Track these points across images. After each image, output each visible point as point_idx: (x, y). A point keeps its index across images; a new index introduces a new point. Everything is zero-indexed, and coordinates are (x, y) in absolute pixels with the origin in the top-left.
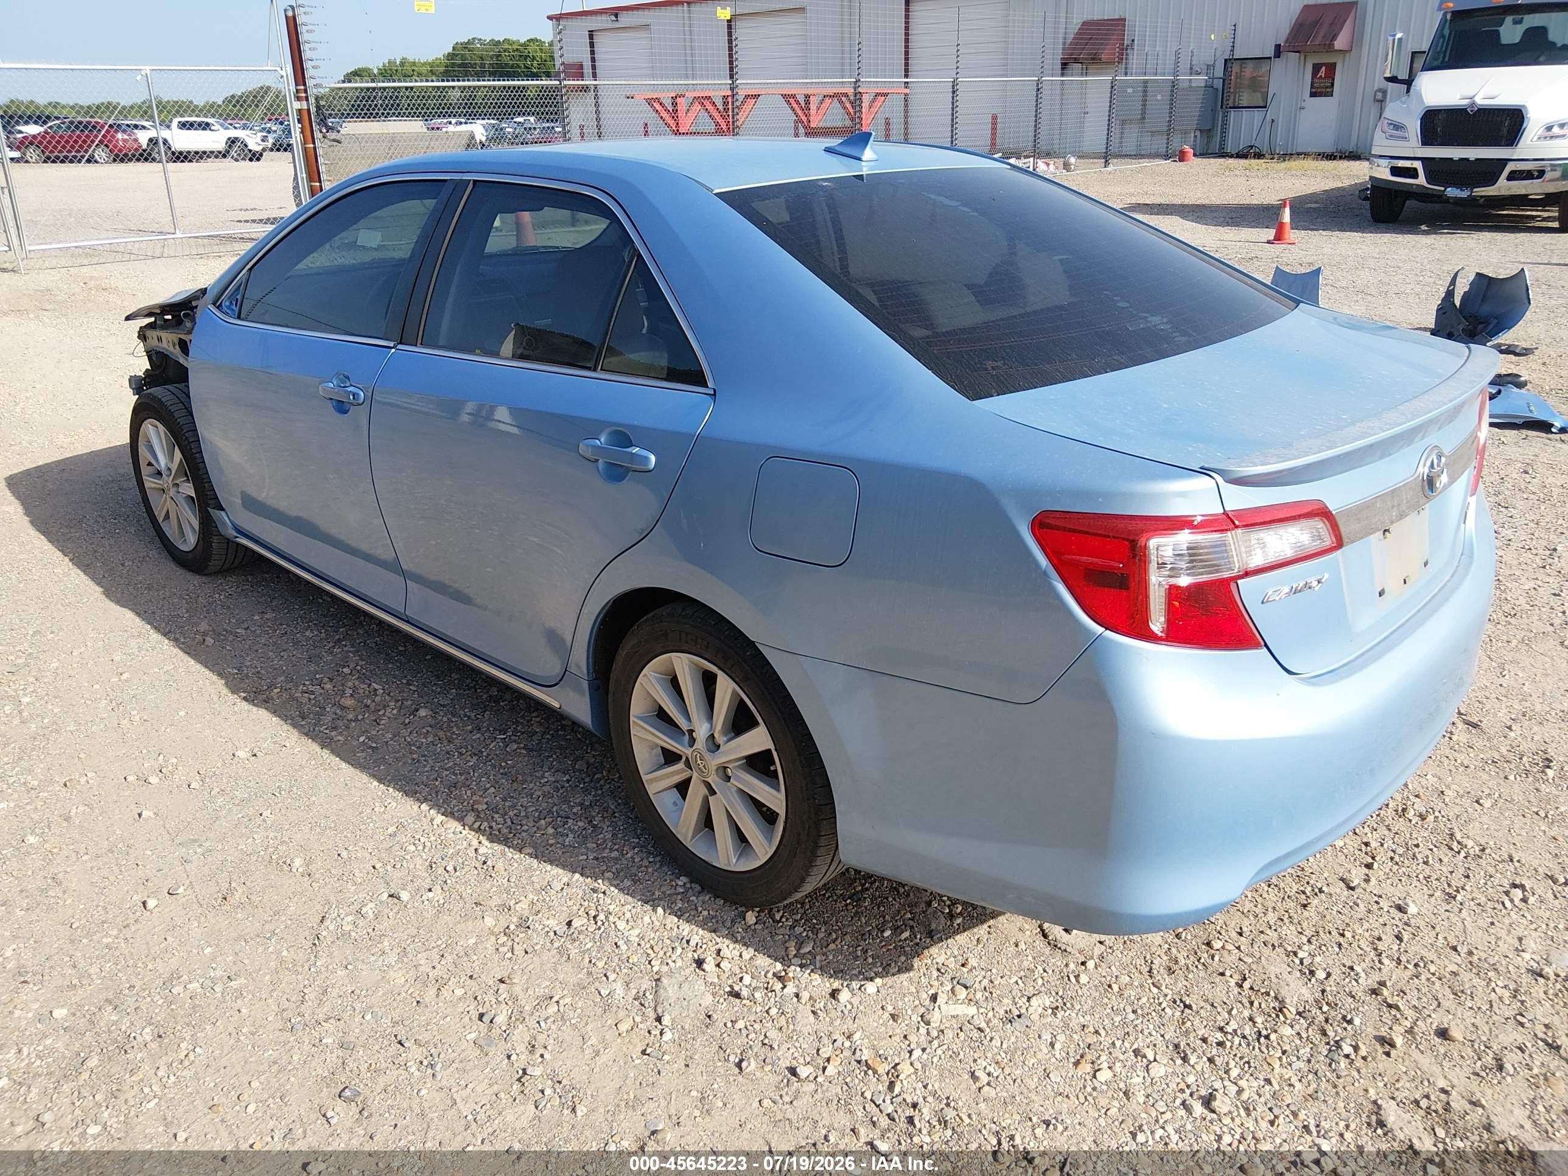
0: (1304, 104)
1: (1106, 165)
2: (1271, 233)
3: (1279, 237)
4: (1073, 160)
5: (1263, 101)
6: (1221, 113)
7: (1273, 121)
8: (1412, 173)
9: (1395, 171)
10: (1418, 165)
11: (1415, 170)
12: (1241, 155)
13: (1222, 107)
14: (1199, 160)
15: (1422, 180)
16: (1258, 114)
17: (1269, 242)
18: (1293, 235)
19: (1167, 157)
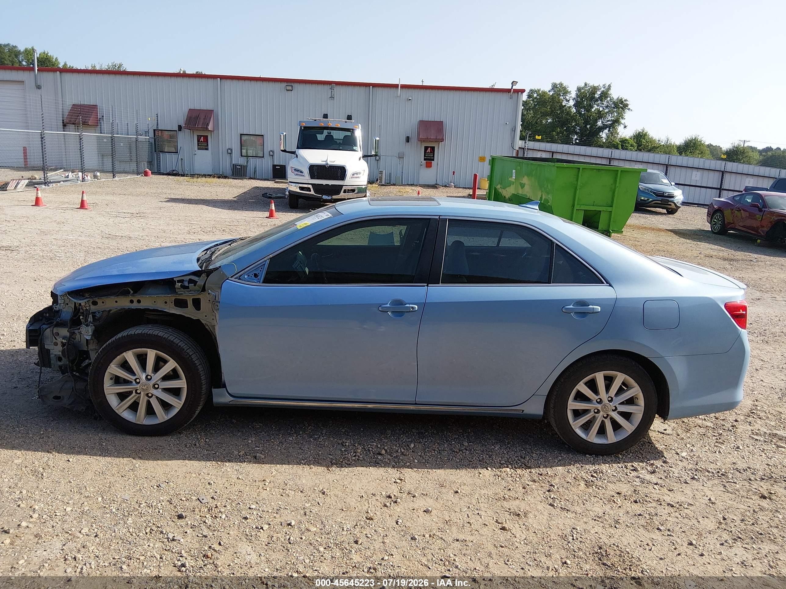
0: (195, 153)
1: (114, 176)
2: (267, 214)
3: (271, 216)
4: (98, 174)
5: (175, 149)
6: (155, 155)
7: (182, 159)
8: (308, 189)
9: (301, 188)
10: (310, 186)
11: (309, 188)
12: (168, 174)
13: (155, 151)
14: (154, 176)
15: (312, 192)
16: (174, 156)
17: (266, 217)
18: (276, 214)
19: (138, 174)
